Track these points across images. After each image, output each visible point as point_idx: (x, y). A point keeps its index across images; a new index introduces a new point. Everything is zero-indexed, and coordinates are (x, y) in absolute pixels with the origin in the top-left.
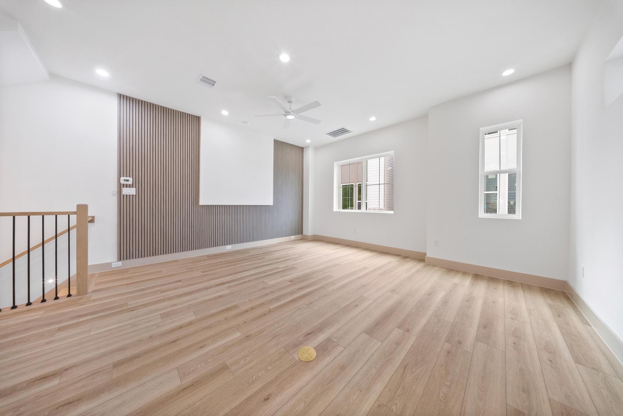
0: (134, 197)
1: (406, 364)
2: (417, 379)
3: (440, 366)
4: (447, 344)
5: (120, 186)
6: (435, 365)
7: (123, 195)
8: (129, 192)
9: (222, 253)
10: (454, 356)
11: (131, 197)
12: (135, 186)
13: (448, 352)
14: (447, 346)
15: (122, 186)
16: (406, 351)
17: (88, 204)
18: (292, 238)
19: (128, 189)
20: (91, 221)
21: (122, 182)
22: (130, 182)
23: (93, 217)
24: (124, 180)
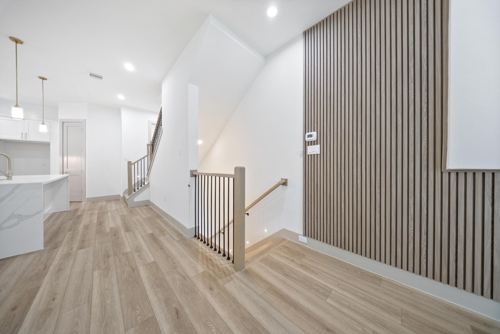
0: (319, 156)
5: (306, 144)
7: (308, 155)
8: (313, 150)
11: (316, 156)
12: (319, 144)
15: (307, 143)
17: (245, 167)
19: (313, 147)
20: (285, 183)
21: (307, 139)
22: (314, 138)
23: (286, 180)
24: (310, 136)
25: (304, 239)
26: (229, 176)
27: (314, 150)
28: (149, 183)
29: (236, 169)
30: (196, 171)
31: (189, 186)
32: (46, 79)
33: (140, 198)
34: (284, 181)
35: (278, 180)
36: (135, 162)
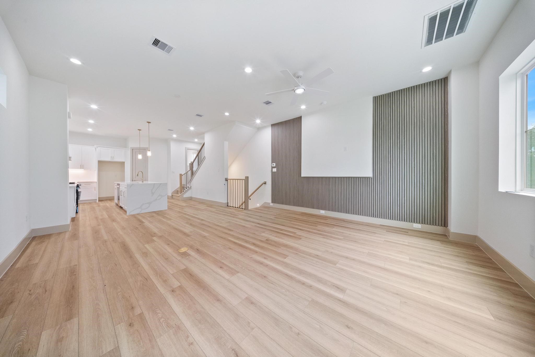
1: (148, 280)
2: (135, 281)
3: (130, 296)
4: (139, 313)
6: (134, 294)
7: (273, 172)
9: (313, 214)
10: (127, 310)
11: (275, 172)
12: (276, 168)
13: (133, 308)
14: (138, 311)
15: (272, 168)
16: (156, 283)
17: (249, 176)
18: (414, 227)
20: (265, 183)
21: (273, 166)
22: (274, 166)
23: (266, 182)
24: (273, 165)
25: (272, 204)
26: (243, 180)
27: (275, 170)
28: (191, 187)
29: (246, 177)
30: (227, 178)
31: (225, 185)
32: (141, 130)
33: (187, 195)
34: (265, 182)
35: (263, 182)
36: (184, 174)
